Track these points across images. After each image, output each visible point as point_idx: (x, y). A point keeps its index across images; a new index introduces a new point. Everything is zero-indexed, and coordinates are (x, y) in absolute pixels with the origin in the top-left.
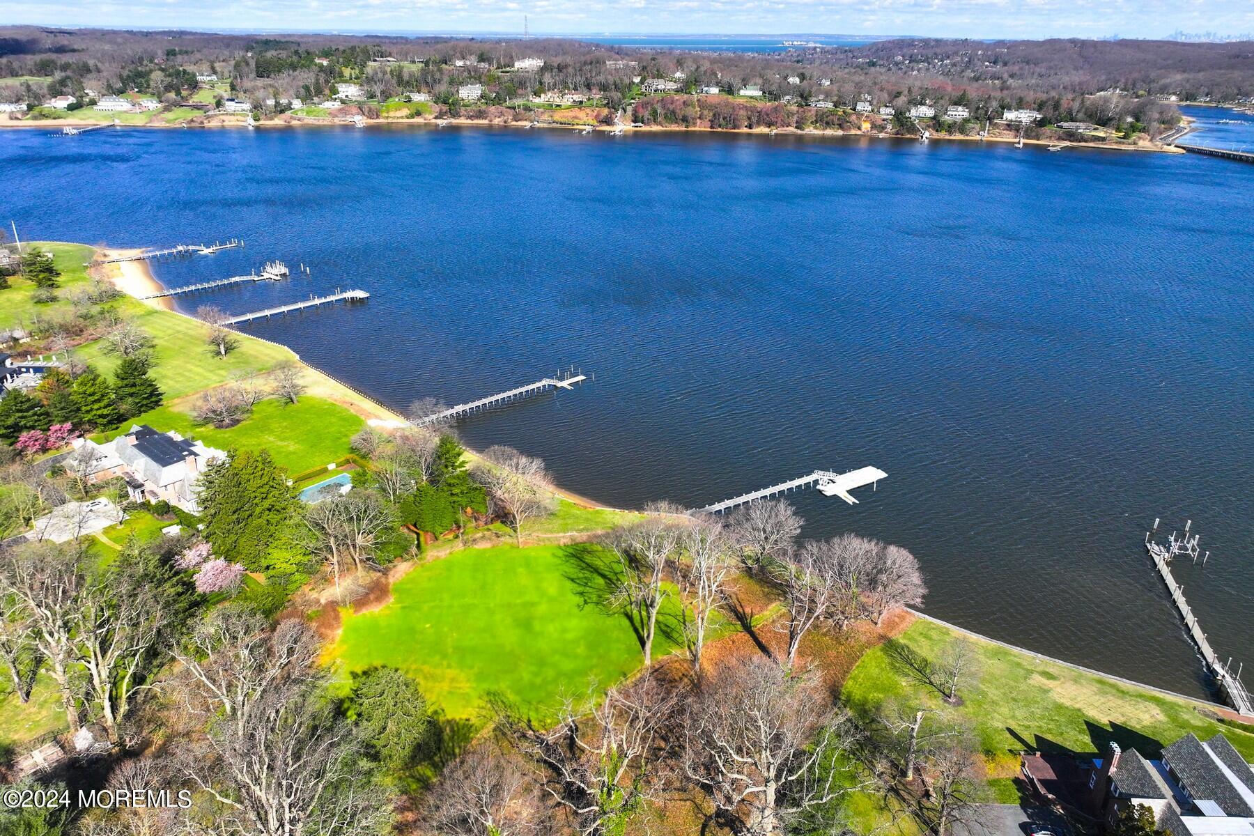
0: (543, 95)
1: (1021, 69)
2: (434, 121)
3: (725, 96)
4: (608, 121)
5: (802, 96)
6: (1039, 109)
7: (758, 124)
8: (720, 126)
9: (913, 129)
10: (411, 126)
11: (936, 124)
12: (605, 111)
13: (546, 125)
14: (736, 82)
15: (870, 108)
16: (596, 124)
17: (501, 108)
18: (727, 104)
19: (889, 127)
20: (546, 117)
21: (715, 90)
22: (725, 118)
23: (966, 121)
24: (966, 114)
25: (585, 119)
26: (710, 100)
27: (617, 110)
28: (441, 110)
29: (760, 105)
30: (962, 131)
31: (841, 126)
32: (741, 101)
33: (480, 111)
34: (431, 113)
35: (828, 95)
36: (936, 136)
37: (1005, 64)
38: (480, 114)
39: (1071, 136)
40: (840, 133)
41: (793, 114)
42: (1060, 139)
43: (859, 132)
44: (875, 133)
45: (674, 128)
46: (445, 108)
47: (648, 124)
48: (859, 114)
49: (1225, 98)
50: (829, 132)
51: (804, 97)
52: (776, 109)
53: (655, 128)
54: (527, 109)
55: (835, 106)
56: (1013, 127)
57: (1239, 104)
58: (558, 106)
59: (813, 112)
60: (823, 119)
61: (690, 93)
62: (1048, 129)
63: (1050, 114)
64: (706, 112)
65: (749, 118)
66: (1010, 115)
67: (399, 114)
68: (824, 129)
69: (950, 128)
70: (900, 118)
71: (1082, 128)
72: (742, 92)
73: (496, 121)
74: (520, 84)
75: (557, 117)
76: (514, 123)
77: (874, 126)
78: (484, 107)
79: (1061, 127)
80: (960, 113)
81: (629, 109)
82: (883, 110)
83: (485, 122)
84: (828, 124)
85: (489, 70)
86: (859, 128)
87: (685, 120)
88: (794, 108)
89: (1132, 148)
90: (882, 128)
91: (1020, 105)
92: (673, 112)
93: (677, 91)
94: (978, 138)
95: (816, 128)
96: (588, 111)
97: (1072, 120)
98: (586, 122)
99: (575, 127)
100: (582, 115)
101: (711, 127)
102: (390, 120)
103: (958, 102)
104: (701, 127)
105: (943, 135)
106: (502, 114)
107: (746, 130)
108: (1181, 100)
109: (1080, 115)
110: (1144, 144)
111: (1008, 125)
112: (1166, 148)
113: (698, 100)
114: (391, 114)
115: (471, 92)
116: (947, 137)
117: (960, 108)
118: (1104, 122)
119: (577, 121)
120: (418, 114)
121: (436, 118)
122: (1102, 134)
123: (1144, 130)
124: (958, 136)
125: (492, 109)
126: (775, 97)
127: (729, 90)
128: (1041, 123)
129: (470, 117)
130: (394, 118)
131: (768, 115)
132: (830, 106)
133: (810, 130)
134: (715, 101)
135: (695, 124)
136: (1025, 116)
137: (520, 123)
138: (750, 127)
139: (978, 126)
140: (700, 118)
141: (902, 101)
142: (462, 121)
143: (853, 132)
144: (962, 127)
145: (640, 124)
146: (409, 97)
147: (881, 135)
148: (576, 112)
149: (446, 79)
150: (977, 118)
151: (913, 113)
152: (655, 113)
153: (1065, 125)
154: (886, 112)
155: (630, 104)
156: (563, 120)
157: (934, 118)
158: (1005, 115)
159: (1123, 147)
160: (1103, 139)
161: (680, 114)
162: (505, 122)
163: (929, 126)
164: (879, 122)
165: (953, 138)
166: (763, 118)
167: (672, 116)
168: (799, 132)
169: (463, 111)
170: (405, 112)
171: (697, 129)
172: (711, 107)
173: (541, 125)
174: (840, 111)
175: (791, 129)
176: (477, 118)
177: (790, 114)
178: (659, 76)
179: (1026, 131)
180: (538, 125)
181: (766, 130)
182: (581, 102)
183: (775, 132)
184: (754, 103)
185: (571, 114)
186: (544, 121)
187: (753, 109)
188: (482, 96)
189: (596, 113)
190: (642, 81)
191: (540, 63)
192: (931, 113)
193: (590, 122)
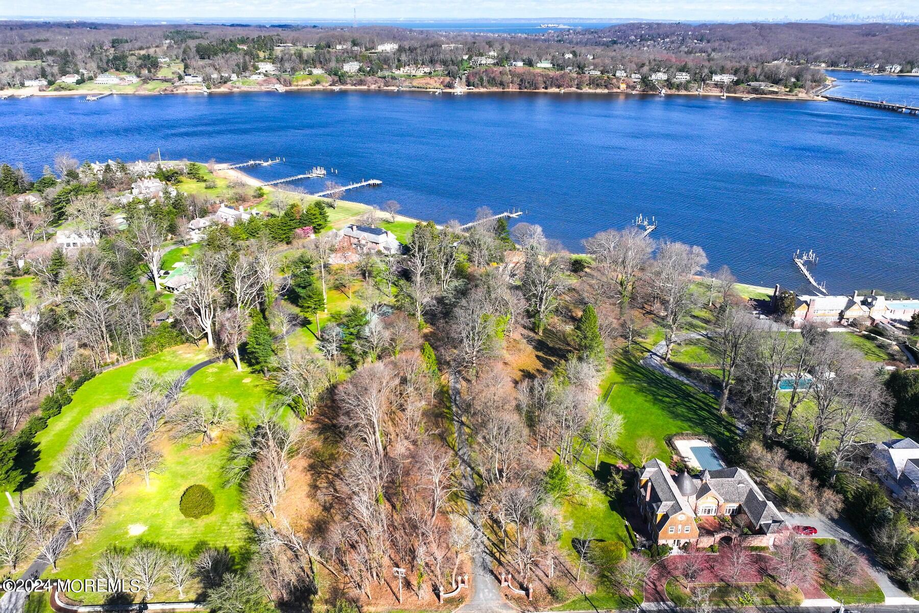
0: (402, 69)
1: (720, 45)
2: (330, 87)
3: (527, 68)
4: (450, 86)
5: (579, 67)
6: (735, 73)
7: (552, 86)
8: (526, 88)
9: (654, 88)
11: (669, 84)
12: (448, 79)
13: (407, 89)
14: (534, 58)
15: (625, 75)
16: (442, 88)
17: (375, 78)
18: (530, 73)
19: (638, 86)
20: (407, 83)
21: (520, 64)
22: (528, 83)
23: (688, 82)
24: (688, 78)
25: (435, 84)
26: (518, 71)
27: (455, 78)
28: (333, 80)
29: (551, 73)
30: (686, 89)
31: (606, 87)
32: (538, 71)
33: (361, 80)
34: (326, 82)
35: (596, 67)
36: (669, 92)
37: (708, 42)
38: (361, 82)
39: (755, 90)
40: (606, 91)
41: (574, 80)
42: (749, 93)
43: (619, 91)
44: (629, 91)
45: (495, 89)
46: (336, 78)
47: (477, 87)
48: (618, 79)
50: (599, 91)
51: (581, 68)
52: (562, 76)
53: (482, 90)
54: (394, 78)
55: (602, 73)
56: (719, 85)
57: (866, 69)
58: (414, 76)
59: (588, 78)
60: (594, 82)
61: (504, 66)
62: (742, 87)
63: (742, 76)
64: (515, 79)
65: (545, 82)
66: (717, 78)
67: (305, 83)
68: (596, 89)
69: (678, 87)
70: (645, 80)
71: (763, 86)
72: (539, 65)
73: (373, 87)
74: (385, 61)
75: (415, 83)
76: (385, 88)
77: (628, 87)
78: (363, 77)
79: (750, 85)
80: (683, 77)
81: (464, 77)
82: (633, 76)
83: (366, 87)
84: (598, 86)
85: (361, 52)
86: (619, 88)
87: (502, 84)
88: (575, 75)
89: (795, 98)
90: (634, 88)
91: (723, 71)
92: (494, 79)
93: (494, 64)
94: (697, 93)
95: (590, 88)
96: (436, 79)
97: (757, 80)
98: (435, 86)
99: (428, 90)
100: (432, 81)
101: (520, 89)
102: (299, 87)
103: (682, 70)
104: (513, 89)
105: (674, 91)
106: (376, 82)
107: (543, 90)
108: (828, 66)
109: (762, 77)
110: (802, 95)
111: (716, 84)
112: (816, 98)
113: (510, 71)
114: (300, 83)
115: (351, 67)
116: (677, 93)
117: (684, 74)
118: (776, 82)
119: (429, 86)
120: (318, 83)
121: (330, 85)
122: (776, 90)
123: (801, 87)
124: (683, 92)
125: (369, 78)
126: (561, 67)
127: (530, 63)
128: (737, 83)
129: (355, 85)
130: (302, 85)
131: (557, 80)
132: (599, 73)
133: (586, 90)
134: (521, 71)
135: (508, 87)
136: (726, 78)
137: (389, 88)
138: (546, 88)
139: (696, 85)
140: (512, 83)
141: (645, 69)
142: (349, 87)
143: (615, 90)
144: (686, 86)
145: (472, 87)
146: (311, 71)
147: (634, 92)
148: (428, 80)
149: (334, 58)
150: (695, 80)
151: (654, 77)
152: (481, 80)
153: (752, 84)
154: (636, 77)
155: (464, 74)
156: (419, 86)
157: (667, 80)
158: (713, 78)
159: (789, 97)
160: (776, 93)
161: (498, 79)
162: (379, 87)
163: (664, 86)
164: (632, 84)
165: (680, 93)
166: (551, 81)
167: (492, 81)
168: (579, 91)
169: (348, 80)
170: (309, 81)
171: (510, 90)
172: (519, 75)
173: (404, 89)
174: (605, 76)
175: (574, 89)
176: (359, 85)
177: (572, 79)
178: (481, 55)
179: (728, 88)
180: (402, 89)
181: (557, 90)
182: (430, 73)
183: (563, 91)
184: (547, 72)
185: (424, 81)
186: (406, 87)
187: (547, 76)
188: (360, 70)
189: (441, 80)
190: (470, 58)
191: (396, 46)
192: (665, 77)
193: (439, 86)
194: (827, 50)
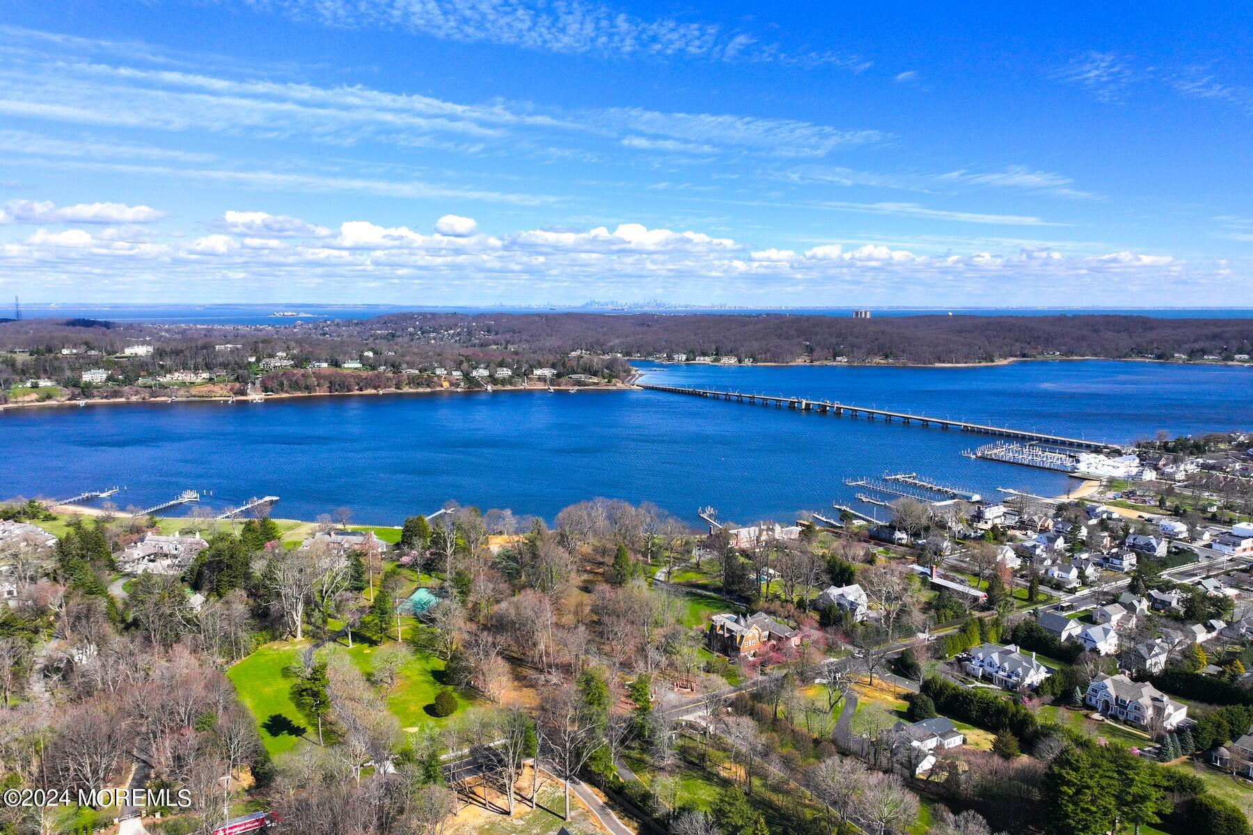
0: (168, 376)
2: (68, 402)
3: (334, 369)
4: (243, 393)
5: (393, 366)
6: (553, 366)
7: (367, 388)
8: (337, 391)
9: (478, 384)
10: (43, 408)
11: (492, 379)
12: (237, 385)
13: (184, 399)
14: (340, 358)
15: (445, 372)
16: (232, 395)
17: (135, 389)
18: (337, 375)
19: (462, 384)
20: (182, 392)
21: (324, 365)
22: (339, 385)
23: (511, 377)
24: (510, 373)
25: (221, 392)
26: (323, 372)
27: (247, 384)
28: (73, 393)
29: (364, 374)
30: (511, 384)
31: (428, 386)
32: (348, 371)
33: (115, 391)
34: (62, 396)
35: (411, 365)
36: (495, 388)
38: (116, 394)
39: (579, 383)
40: (429, 390)
41: (391, 379)
42: (574, 385)
43: (442, 389)
44: (453, 389)
45: (299, 394)
46: (77, 391)
47: (277, 393)
48: (439, 377)
49: (649, 354)
50: (421, 390)
51: (395, 367)
52: (376, 376)
53: (284, 395)
54: (162, 386)
55: (420, 372)
56: (542, 379)
57: (657, 358)
58: (191, 383)
59: (405, 377)
60: (413, 381)
61: (305, 368)
62: (563, 380)
63: (561, 370)
64: (322, 381)
65: (358, 384)
66: (538, 372)
67: (27, 398)
68: (417, 388)
69: (504, 382)
70: (467, 376)
71: (583, 377)
72: (346, 365)
73: (134, 399)
74: (141, 367)
75: (194, 391)
76: (153, 399)
77: (452, 384)
78: (116, 388)
79: (571, 378)
80: (505, 373)
81: (257, 382)
82: (454, 373)
83: (123, 400)
84: (419, 385)
85: (102, 357)
86: (442, 386)
87: (307, 388)
88: (391, 375)
89: (614, 388)
90: (458, 385)
91: (540, 365)
92: (296, 382)
93: (292, 366)
94: (522, 387)
95: (410, 387)
96: (222, 385)
97: (576, 373)
98: (222, 393)
99: (214, 399)
100: (216, 388)
101: (330, 392)
102: (20, 405)
103: (502, 365)
104: (321, 392)
105: (499, 387)
106: (137, 393)
107: (357, 393)
108: (624, 356)
109: (579, 370)
110: (620, 385)
111: (539, 379)
112: (633, 387)
113: (314, 373)
114: (20, 399)
115: (95, 376)
116: (502, 389)
117: (505, 369)
118: (595, 374)
119: (213, 394)
120: (49, 397)
121: (69, 399)
122: (596, 381)
123: (616, 377)
124: (509, 387)
125: (126, 389)
126: (374, 368)
127: (336, 364)
128: (559, 376)
129: (106, 397)
130: (24, 402)
131: (372, 381)
132: (417, 372)
133: (406, 389)
134: (328, 372)
135: (315, 391)
136: (547, 372)
137: (158, 399)
138: (360, 390)
139: (520, 380)
140: (318, 386)
141: (465, 366)
142: (97, 400)
143: (438, 389)
144: (509, 381)
145: (270, 393)
146: (36, 383)
147: (459, 390)
148: (210, 387)
149: (65, 366)
150: (518, 375)
151: (474, 373)
152: (282, 385)
153: (573, 376)
154: (457, 374)
155: (257, 378)
156: (201, 394)
157: (491, 376)
158: (535, 372)
159: (610, 388)
160: (597, 384)
161: (302, 382)
162: (144, 399)
163: (489, 382)
164: (454, 381)
165: (505, 388)
166: (363, 383)
167: (295, 386)
168: (399, 391)
169: (95, 392)
170: (34, 396)
171: (318, 394)
172: (325, 377)
173: (180, 399)
174: (425, 375)
175: (393, 390)
176: (112, 397)
177: (388, 379)
178: (272, 356)
179: (550, 382)
180: (176, 399)
181: (374, 391)
182: (211, 379)
183: (381, 392)
184: (358, 373)
185: (206, 389)
186: (182, 396)
187: (359, 377)
188: (109, 379)
189: (229, 387)
190: (258, 360)
191: (150, 349)
192: (486, 373)
193: (228, 394)
194: (617, 341)
